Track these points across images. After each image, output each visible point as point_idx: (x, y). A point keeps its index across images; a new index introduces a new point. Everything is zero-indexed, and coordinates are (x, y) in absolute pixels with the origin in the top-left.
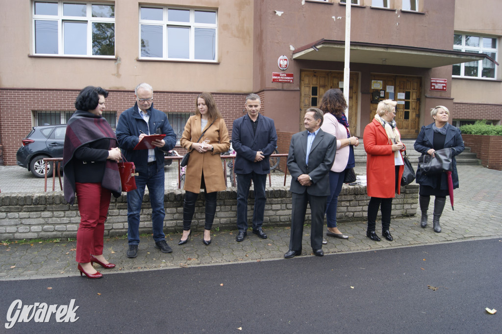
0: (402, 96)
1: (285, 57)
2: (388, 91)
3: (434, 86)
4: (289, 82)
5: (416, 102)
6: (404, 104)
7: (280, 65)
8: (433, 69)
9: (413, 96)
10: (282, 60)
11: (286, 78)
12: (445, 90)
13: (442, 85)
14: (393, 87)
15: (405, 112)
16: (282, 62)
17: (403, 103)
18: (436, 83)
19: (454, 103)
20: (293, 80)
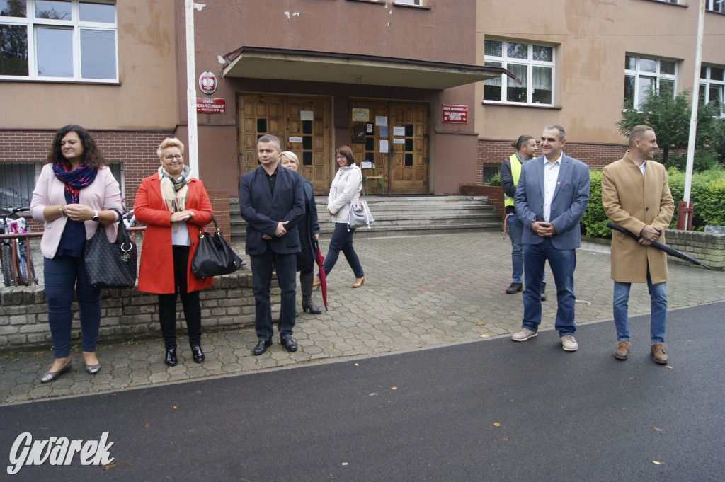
0: (400, 131)
1: (211, 74)
2: (378, 123)
3: (448, 116)
4: (219, 112)
5: (423, 140)
6: (404, 142)
7: (203, 86)
8: (446, 90)
9: (418, 132)
10: (206, 78)
11: (214, 106)
12: (466, 121)
13: (461, 114)
14: (386, 118)
15: (406, 154)
16: (205, 82)
17: (403, 141)
18: (452, 111)
19: (479, 140)
20: (224, 109)
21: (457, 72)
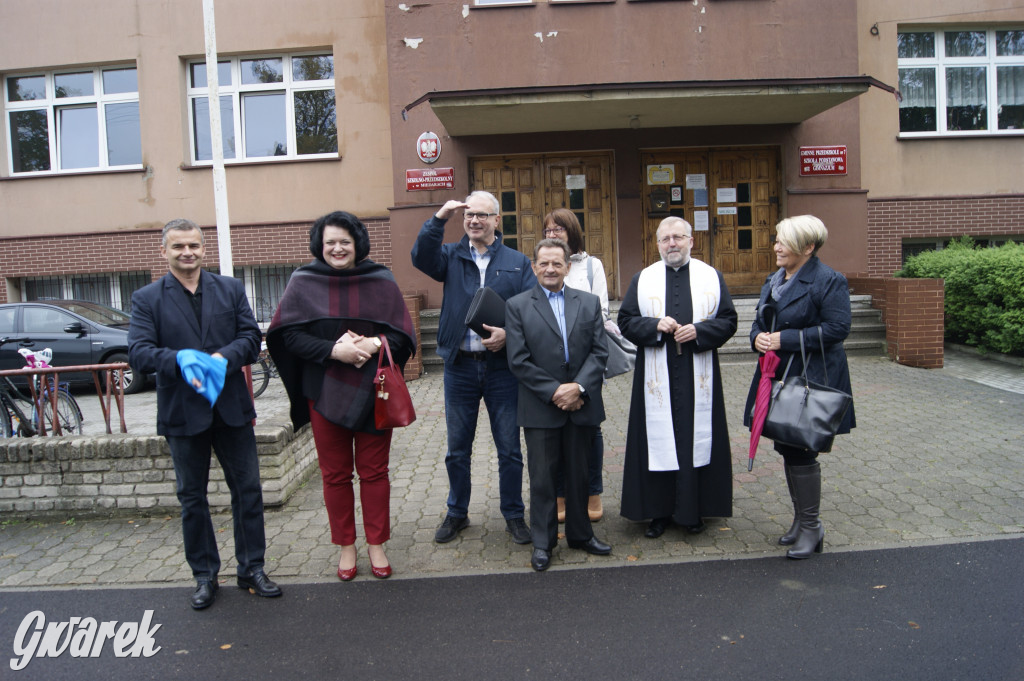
0: (727, 195)
1: (433, 135)
2: (689, 186)
3: (810, 165)
4: (445, 188)
5: (769, 206)
6: (735, 213)
7: (422, 153)
8: (804, 123)
9: (760, 195)
10: (425, 141)
11: (437, 179)
12: (844, 171)
13: (834, 159)
14: (703, 176)
15: (740, 232)
16: (424, 147)
17: (733, 211)
18: (817, 157)
19: (869, 201)
20: (452, 183)
21: (782, 92)
